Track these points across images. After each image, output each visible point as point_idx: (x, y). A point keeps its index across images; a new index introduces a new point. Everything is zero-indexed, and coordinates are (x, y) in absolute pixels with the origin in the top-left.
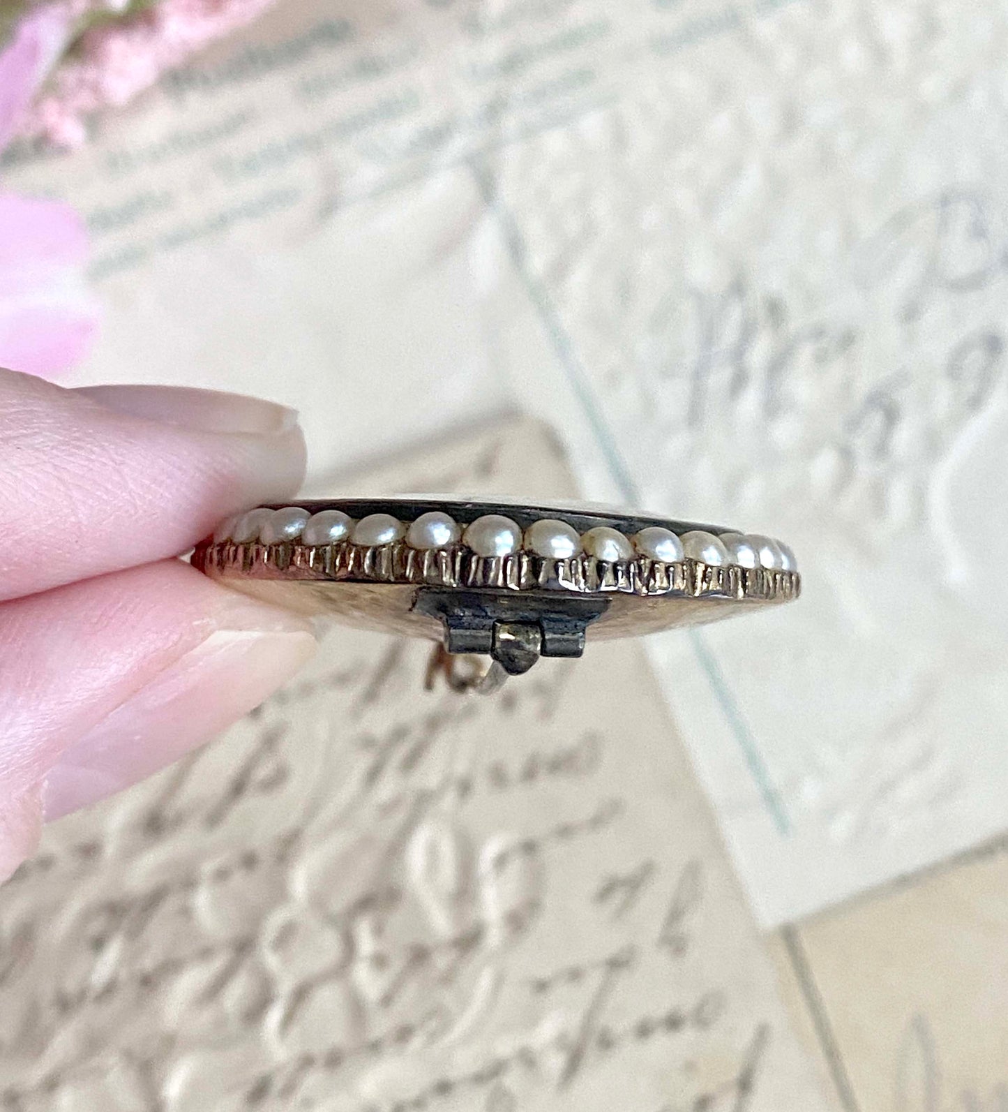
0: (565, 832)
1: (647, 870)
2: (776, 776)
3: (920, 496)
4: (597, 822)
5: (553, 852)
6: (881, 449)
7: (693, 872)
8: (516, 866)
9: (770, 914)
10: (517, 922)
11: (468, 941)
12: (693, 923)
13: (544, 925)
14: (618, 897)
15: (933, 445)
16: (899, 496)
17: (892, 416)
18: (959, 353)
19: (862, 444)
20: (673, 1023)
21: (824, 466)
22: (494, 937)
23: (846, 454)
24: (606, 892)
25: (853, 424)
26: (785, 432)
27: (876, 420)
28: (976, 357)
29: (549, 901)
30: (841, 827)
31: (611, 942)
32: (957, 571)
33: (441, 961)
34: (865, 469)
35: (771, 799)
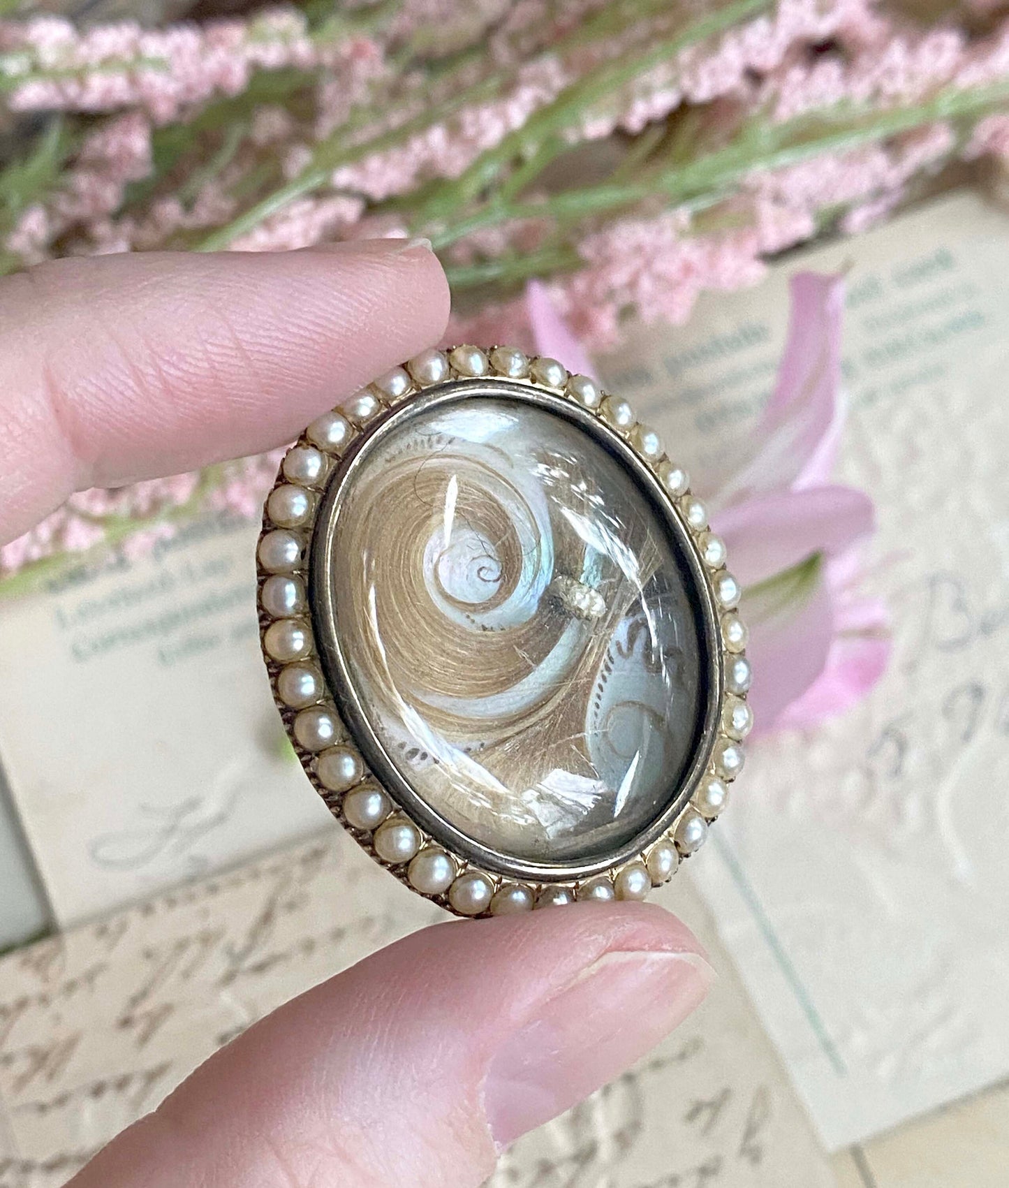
0: (657, 1065)
1: (726, 1094)
2: (831, 1031)
3: (929, 805)
4: (683, 1056)
5: (648, 1081)
6: (897, 771)
7: (762, 1096)
8: (619, 1093)
9: (834, 1138)
10: (623, 1139)
11: (585, 1155)
12: (765, 1137)
13: (645, 1142)
14: (705, 1116)
15: (937, 768)
16: (912, 806)
17: (902, 747)
18: (954, 695)
19: (881, 765)
21: (852, 783)
22: (606, 1151)
23: (869, 774)
24: (693, 1115)
25: (873, 751)
26: (819, 756)
27: (890, 748)
28: (964, 701)
29: (649, 1123)
30: (885, 1069)
31: (703, 1154)
32: (962, 865)
33: (563, 1173)
34: (885, 788)
35: (828, 1046)
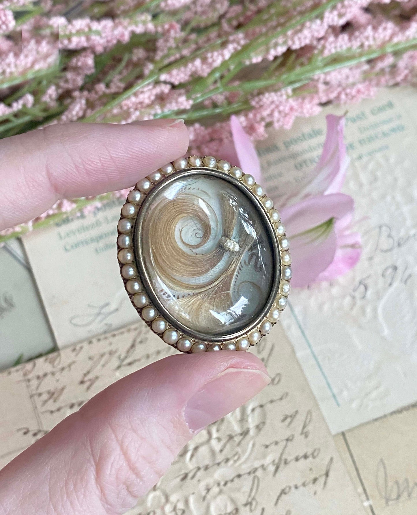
0: (272, 402)
1: (297, 412)
2: (335, 391)
3: (375, 310)
4: (281, 399)
5: (269, 407)
6: (364, 297)
7: (309, 412)
8: (258, 411)
9: (335, 430)
10: (258, 428)
11: (245, 433)
12: (310, 428)
13: (267, 428)
14: (289, 420)
15: (378, 296)
16: (369, 310)
17: (366, 288)
18: (386, 269)
19: (357, 295)
20: (306, 457)
21: (347, 300)
22: (252, 432)
23: (354, 298)
24: (284, 420)
25: (355, 290)
26: (335, 291)
27: (362, 288)
28: (390, 271)
29: (268, 422)
30: (354, 405)
31: (288, 433)
32: (386, 332)
33: (237, 439)
34: (359, 303)
35: (334, 396)
